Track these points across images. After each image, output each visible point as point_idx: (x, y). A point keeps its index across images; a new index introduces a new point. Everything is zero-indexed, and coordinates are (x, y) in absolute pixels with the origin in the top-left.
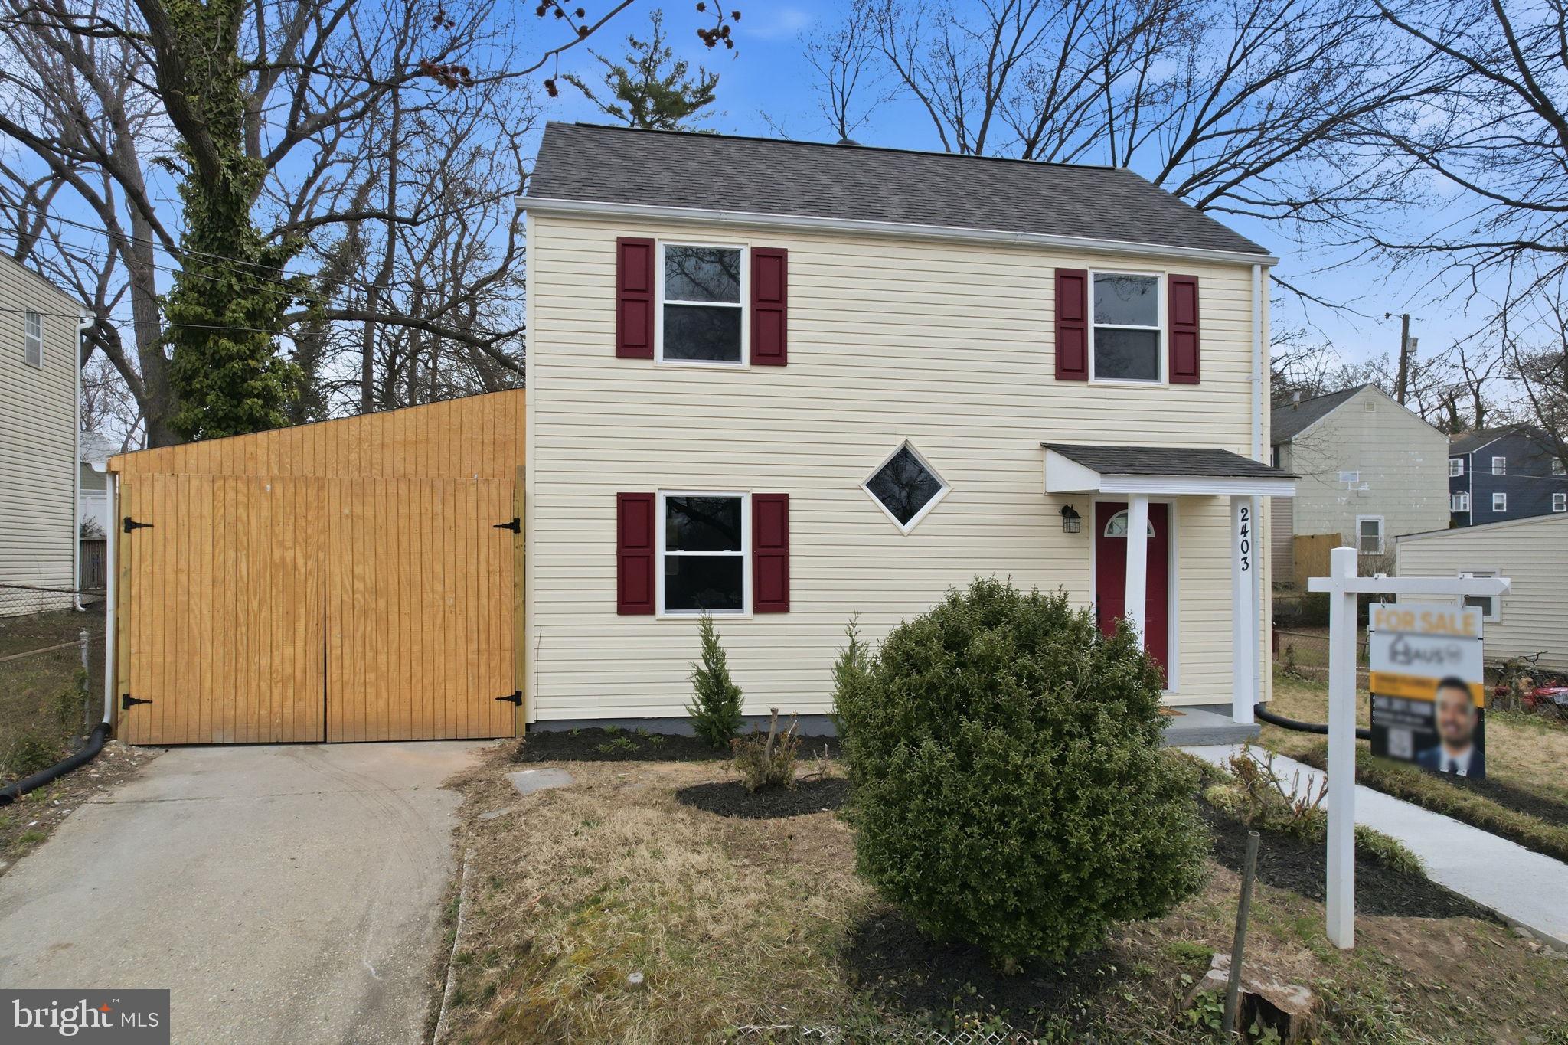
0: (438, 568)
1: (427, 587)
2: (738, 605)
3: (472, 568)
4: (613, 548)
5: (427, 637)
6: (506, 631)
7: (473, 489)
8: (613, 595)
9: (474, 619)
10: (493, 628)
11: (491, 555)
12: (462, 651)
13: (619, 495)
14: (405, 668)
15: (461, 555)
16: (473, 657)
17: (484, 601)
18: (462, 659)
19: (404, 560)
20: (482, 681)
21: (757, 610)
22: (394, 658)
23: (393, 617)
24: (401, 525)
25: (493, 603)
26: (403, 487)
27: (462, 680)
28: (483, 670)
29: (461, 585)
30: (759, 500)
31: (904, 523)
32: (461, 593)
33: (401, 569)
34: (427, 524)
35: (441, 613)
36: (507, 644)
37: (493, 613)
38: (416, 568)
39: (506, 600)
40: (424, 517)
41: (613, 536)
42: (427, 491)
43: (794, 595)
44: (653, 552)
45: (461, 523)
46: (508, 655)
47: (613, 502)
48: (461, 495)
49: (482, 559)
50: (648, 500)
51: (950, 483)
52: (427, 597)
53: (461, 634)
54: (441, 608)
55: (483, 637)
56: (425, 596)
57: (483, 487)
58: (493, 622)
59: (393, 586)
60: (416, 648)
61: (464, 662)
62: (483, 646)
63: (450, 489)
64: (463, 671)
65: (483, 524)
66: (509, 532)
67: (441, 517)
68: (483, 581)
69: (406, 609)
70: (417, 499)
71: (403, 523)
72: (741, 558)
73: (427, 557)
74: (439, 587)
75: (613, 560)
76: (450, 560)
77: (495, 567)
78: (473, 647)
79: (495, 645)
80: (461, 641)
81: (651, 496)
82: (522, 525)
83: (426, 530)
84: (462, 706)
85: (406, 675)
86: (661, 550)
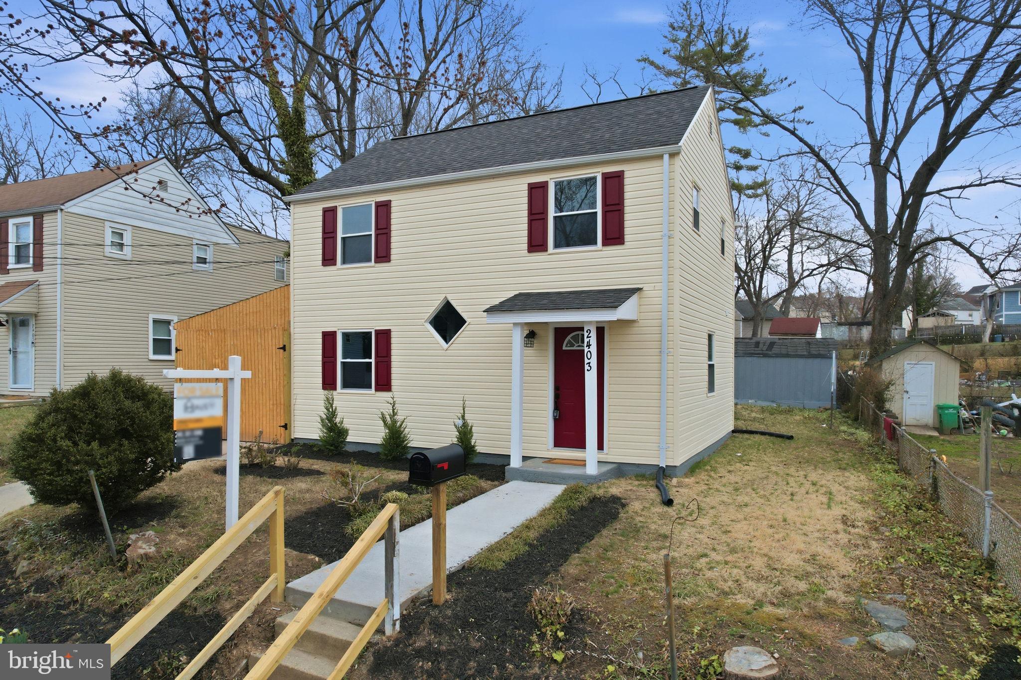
0: (260, 367)
2: (368, 387)
3: (271, 368)
4: (320, 358)
6: (282, 396)
7: (270, 332)
8: (320, 380)
9: (272, 390)
10: (278, 395)
11: (277, 361)
12: (268, 404)
13: (323, 332)
15: (267, 361)
16: (271, 407)
17: (275, 382)
18: (268, 408)
20: (274, 418)
21: (377, 390)
23: (247, 388)
25: (277, 383)
27: (268, 417)
28: (275, 413)
29: (267, 374)
30: (378, 332)
31: (447, 343)
32: (267, 379)
34: (256, 348)
35: (261, 387)
36: (282, 402)
37: (277, 387)
39: (282, 382)
40: (255, 345)
41: (320, 352)
42: (256, 334)
43: (393, 382)
44: (336, 359)
45: (267, 347)
46: (282, 406)
47: (320, 336)
48: (266, 334)
49: (274, 364)
50: (333, 335)
51: (468, 320)
52: (257, 380)
53: (267, 396)
54: (261, 385)
55: (274, 398)
58: (278, 391)
60: (254, 402)
62: (275, 402)
63: (263, 332)
65: (274, 347)
66: (282, 350)
67: (259, 344)
68: (274, 373)
69: (250, 385)
70: (252, 335)
72: (371, 363)
73: (257, 362)
74: (260, 376)
75: (320, 364)
76: (264, 363)
77: (278, 366)
78: (271, 402)
79: (278, 402)
80: (268, 399)
81: (335, 332)
82: (287, 348)
83: (256, 350)
84: (268, 429)
85: (251, 413)
86: (340, 359)
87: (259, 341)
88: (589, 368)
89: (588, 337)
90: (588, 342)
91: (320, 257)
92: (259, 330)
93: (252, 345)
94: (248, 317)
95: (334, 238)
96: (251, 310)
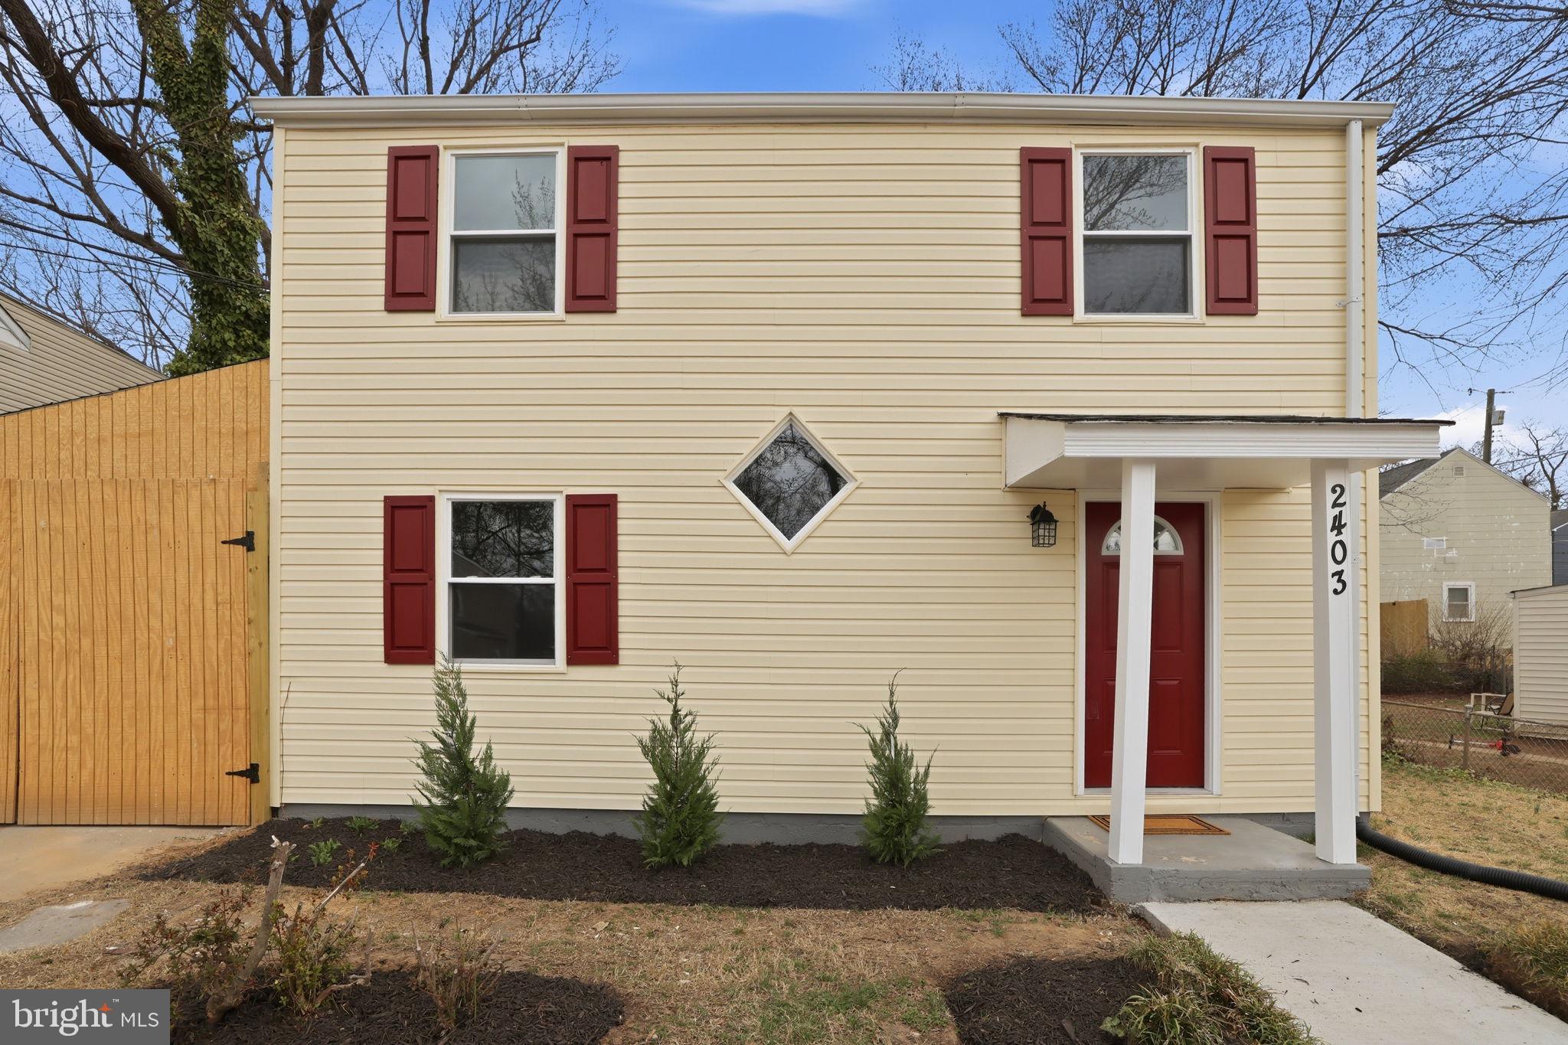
0: (154, 598)
1: (142, 623)
2: (548, 653)
3: (198, 601)
4: (378, 572)
5: (142, 689)
6: (239, 684)
7: (195, 493)
8: (379, 637)
9: (200, 666)
10: (222, 680)
11: (220, 581)
12: (184, 709)
13: (388, 500)
14: (115, 729)
15: (182, 580)
16: (198, 716)
17: (211, 643)
18: (184, 720)
19: (113, 587)
20: (209, 748)
21: (572, 661)
22: (101, 716)
23: (102, 661)
24: (108, 540)
25: (222, 645)
26: (109, 491)
27: (184, 746)
28: (211, 735)
29: (182, 618)
30: (577, 505)
31: (789, 535)
32: (183, 634)
33: (110, 600)
34: (139, 538)
35: (159, 658)
36: (241, 701)
37: (222, 658)
38: (128, 597)
39: (238, 641)
40: (135, 532)
41: (379, 556)
42: (138, 497)
43: (624, 640)
44: (432, 578)
45: (182, 538)
46: (242, 714)
47: (379, 509)
48: (180, 501)
49: (208, 587)
50: (424, 506)
51: (857, 476)
52: (142, 637)
53: (183, 686)
54: (159, 651)
55: (210, 690)
56: (138, 635)
57: (208, 491)
58: (222, 670)
59: (99, 623)
60: (129, 703)
61: (187, 723)
62: (211, 702)
63: (166, 493)
64: (186, 735)
65: (209, 541)
66: (240, 550)
67: (156, 532)
68: (210, 615)
69: (115, 651)
70: (127, 505)
71: (111, 538)
72: (550, 588)
73: (141, 581)
74: (155, 623)
75: (378, 589)
76: (169, 587)
77: (224, 596)
78: (199, 703)
79: (225, 701)
80: (184, 695)
81: (431, 499)
82: (258, 541)
83: (139, 547)
84: (184, 782)
85: (116, 739)
86: (444, 575)
87: (153, 519)
88: (1339, 587)
89: (1335, 505)
90: (1338, 518)
91: (380, 287)
92: (152, 486)
93: (125, 532)
94: (106, 450)
95: (429, 234)
96: (119, 429)
